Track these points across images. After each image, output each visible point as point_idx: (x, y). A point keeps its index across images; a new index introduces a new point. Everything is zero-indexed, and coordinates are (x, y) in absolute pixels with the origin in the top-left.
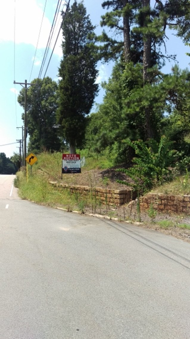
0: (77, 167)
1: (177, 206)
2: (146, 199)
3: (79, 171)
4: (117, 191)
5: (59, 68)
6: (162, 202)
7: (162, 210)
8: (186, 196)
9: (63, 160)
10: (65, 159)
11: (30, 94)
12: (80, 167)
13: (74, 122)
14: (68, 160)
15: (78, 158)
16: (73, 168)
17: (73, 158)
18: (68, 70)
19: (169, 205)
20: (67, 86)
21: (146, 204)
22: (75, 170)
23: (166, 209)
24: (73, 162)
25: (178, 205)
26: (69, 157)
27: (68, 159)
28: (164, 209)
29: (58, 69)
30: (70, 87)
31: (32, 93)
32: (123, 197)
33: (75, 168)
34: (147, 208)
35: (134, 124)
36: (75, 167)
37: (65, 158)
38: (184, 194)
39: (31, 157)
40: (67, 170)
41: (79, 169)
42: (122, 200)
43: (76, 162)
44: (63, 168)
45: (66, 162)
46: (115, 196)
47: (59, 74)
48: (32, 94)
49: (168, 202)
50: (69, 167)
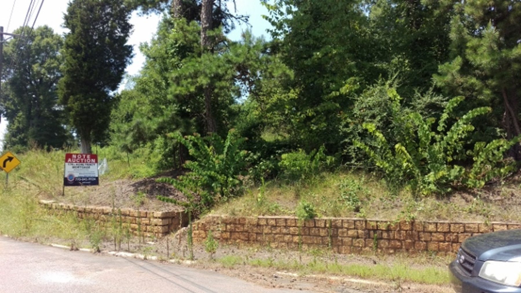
0: (92, 175)
1: (249, 233)
2: (203, 224)
3: (95, 182)
4: (159, 214)
5: (64, 14)
6: (226, 228)
7: (227, 240)
8: (261, 217)
9: (67, 164)
10: (70, 162)
11: (11, 52)
12: (97, 176)
13: (89, 102)
14: (75, 164)
15: (93, 161)
16: (84, 178)
17: (84, 161)
18: (82, 19)
19: (237, 232)
20: (78, 44)
21: (203, 232)
22: (88, 181)
23: (233, 237)
24: (85, 167)
25: (250, 231)
26: (77, 158)
27: (76, 162)
28: (230, 239)
29: (63, 16)
30: (83, 46)
31: (14, 50)
32: (167, 223)
33: (88, 178)
34: (204, 238)
35: (187, 110)
36: (88, 175)
37: (69, 160)
38: (259, 215)
39: (7, 158)
40: (73, 180)
41: (95, 179)
42: (167, 227)
43: (91, 167)
44: (66, 176)
45: (71, 166)
46: (155, 221)
47: (65, 24)
48: (13, 52)
49: (235, 227)
50: (76, 175)
